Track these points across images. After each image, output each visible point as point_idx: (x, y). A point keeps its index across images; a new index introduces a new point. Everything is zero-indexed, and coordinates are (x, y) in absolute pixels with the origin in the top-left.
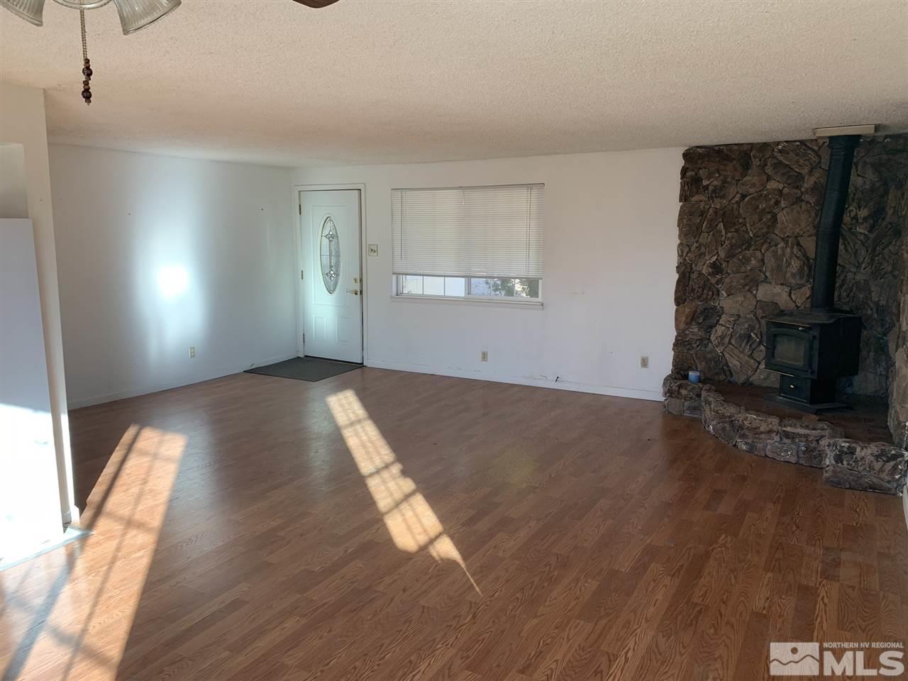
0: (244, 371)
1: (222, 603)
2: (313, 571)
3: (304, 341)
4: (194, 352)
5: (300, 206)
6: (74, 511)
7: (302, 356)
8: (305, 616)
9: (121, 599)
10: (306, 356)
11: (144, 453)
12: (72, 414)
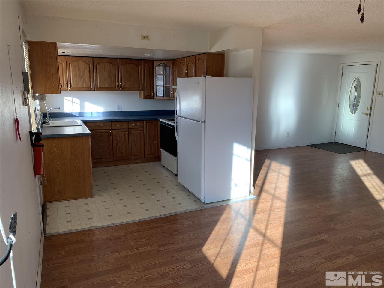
0: (307, 145)
1: (317, 239)
2: (358, 238)
3: (335, 135)
4: (288, 135)
5: (342, 73)
6: (252, 188)
7: (333, 142)
8: (358, 256)
9: (275, 225)
10: (335, 142)
11: (274, 171)
12: (256, 151)
